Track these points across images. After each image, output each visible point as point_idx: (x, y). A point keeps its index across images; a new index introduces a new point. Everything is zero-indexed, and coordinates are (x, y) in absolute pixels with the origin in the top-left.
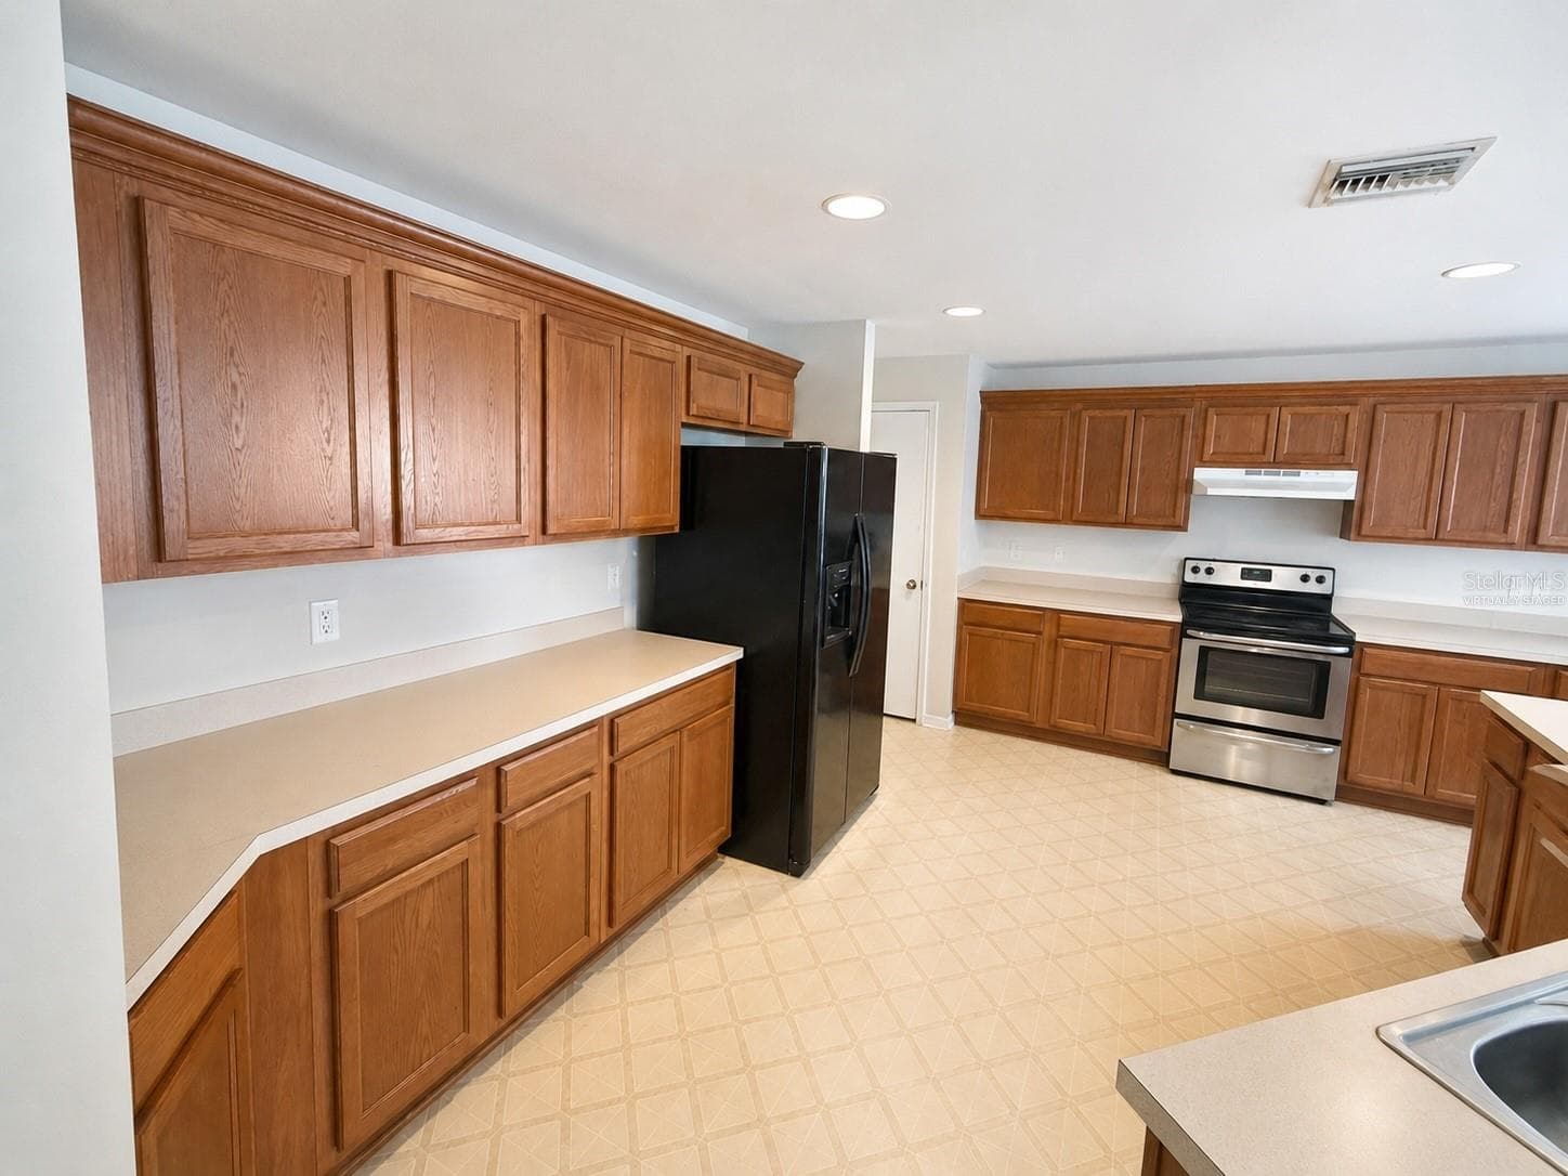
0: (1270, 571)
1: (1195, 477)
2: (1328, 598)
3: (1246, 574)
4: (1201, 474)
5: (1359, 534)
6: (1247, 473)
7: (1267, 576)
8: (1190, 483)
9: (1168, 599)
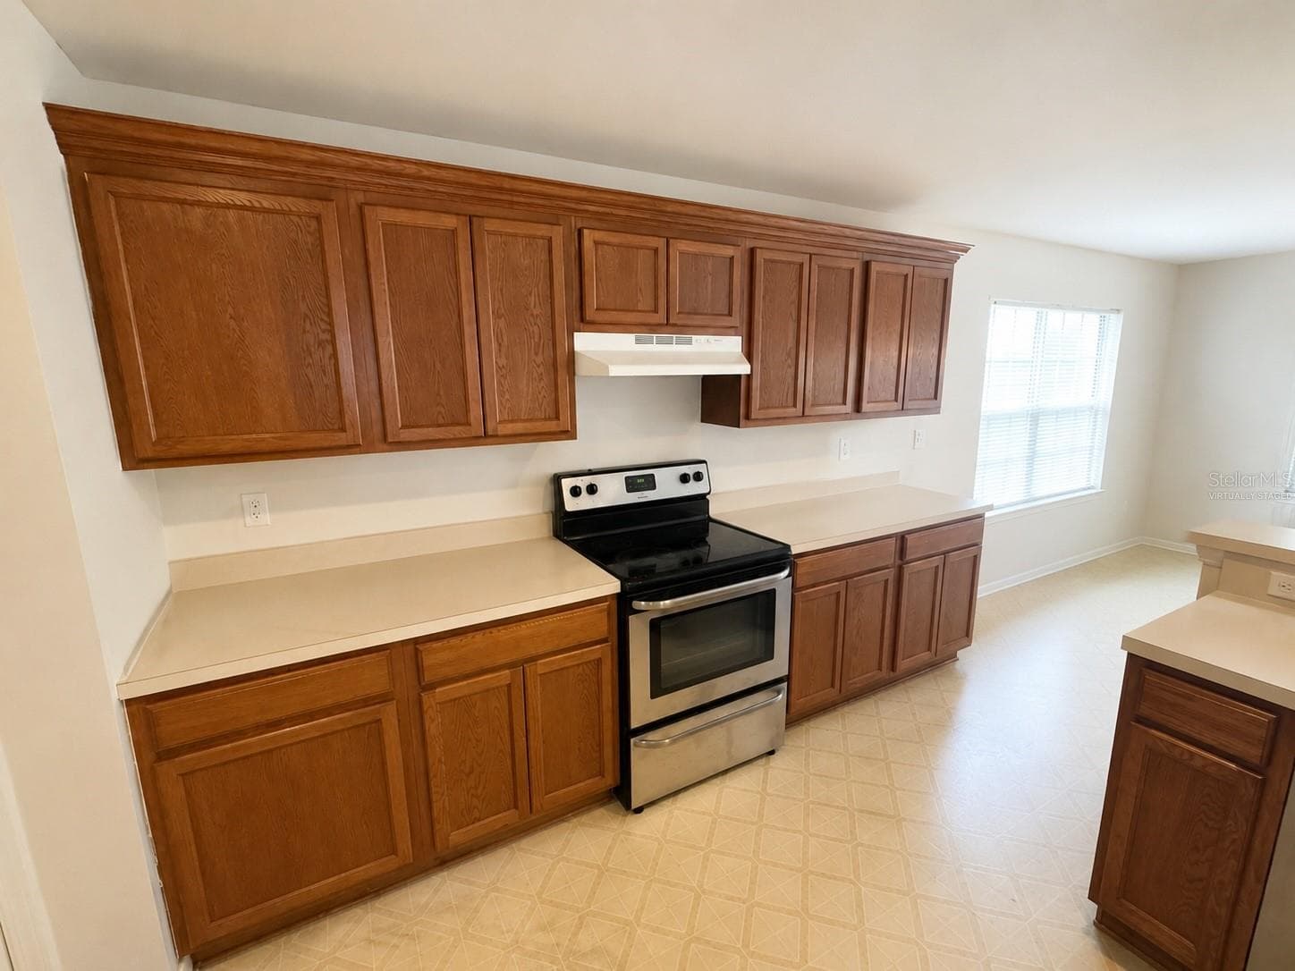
0: (653, 475)
1: (577, 348)
2: (702, 499)
3: (632, 485)
4: (585, 342)
5: (747, 417)
6: (638, 341)
7: (650, 483)
8: (572, 356)
9: (542, 539)
